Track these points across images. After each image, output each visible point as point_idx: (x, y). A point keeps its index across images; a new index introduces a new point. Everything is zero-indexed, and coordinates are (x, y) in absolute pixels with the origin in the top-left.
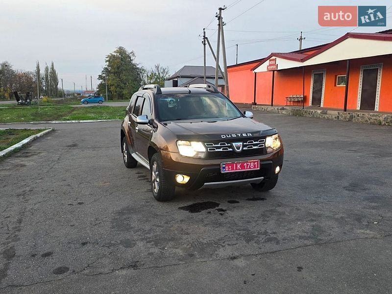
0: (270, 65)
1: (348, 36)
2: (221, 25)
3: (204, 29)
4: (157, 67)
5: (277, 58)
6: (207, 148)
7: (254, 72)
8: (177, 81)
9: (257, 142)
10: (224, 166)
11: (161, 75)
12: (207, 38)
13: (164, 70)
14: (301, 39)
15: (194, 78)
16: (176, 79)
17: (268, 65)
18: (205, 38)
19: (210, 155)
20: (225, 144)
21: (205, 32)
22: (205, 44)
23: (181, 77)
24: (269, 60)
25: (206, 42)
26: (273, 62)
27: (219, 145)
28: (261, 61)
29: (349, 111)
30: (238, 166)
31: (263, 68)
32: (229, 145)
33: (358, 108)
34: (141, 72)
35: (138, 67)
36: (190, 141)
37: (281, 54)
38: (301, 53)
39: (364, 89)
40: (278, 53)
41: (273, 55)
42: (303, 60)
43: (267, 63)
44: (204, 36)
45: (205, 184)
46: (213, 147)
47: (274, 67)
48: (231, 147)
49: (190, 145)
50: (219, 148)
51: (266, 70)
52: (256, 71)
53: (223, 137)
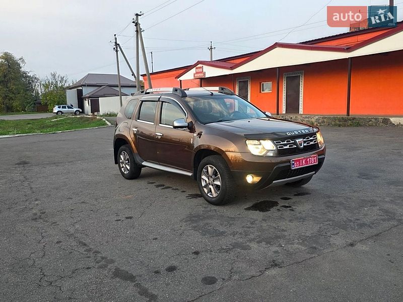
0: (197, 73)
1: (276, 45)
2: (138, 31)
3: (115, 35)
4: (54, 75)
5: (204, 66)
6: (276, 146)
7: (179, 79)
8: (82, 90)
9: (312, 138)
10: (293, 162)
11: (59, 85)
12: (119, 45)
13: (62, 78)
14: (211, 48)
15: (101, 86)
16: (81, 88)
17: (195, 72)
18: (116, 44)
19: (281, 152)
20: (290, 141)
21: (116, 39)
22: (117, 51)
23: (87, 86)
24: (195, 68)
25: (119, 49)
26: (200, 70)
27: (286, 142)
28: (187, 69)
29: (281, 114)
30: (304, 162)
31: (189, 76)
32: (293, 142)
33: (284, 112)
34: (33, 81)
35: (29, 75)
36: (259, 140)
37: (207, 62)
38: (225, 61)
39: (288, 94)
40: (204, 61)
41: (199, 63)
42: (232, 68)
43: (193, 70)
44: (116, 43)
45: (274, 182)
46: (281, 145)
47: (201, 75)
48: (295, 143)
49: (260, 144)
50: (286, 145)
51: (193, 78)
52: (182, 78)
53: (289, 134)
